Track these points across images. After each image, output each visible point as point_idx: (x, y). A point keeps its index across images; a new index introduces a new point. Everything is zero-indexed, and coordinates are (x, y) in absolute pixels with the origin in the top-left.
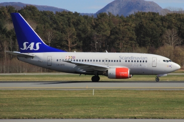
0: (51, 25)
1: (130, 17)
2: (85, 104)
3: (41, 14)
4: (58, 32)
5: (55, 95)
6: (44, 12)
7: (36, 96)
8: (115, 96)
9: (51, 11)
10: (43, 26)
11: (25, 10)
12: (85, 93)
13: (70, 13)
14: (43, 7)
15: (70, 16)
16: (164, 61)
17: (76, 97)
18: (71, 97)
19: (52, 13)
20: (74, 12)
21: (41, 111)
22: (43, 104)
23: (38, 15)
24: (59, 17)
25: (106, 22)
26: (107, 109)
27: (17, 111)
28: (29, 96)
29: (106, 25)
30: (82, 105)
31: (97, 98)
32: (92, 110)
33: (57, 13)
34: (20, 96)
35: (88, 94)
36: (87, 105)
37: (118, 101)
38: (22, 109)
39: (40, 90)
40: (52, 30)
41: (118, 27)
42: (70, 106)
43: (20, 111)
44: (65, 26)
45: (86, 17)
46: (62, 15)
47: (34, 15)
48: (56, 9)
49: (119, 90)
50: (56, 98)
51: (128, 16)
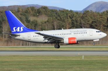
0: (56, 18)
1: (103, 13)
2: (79, 64)
3: (50, 11)
4: (60, 22)
5: (60, 59)
6: (52, 10)
7: (49, 59)
8: (96, 60)
9: (56, 9)
10: (52, 18)
11: (41, 9)
12: (78, 58)
13: (67, 10)
14: (51, 7)
15: (67, 12)
16: (97, 32)
17: (73, 60)
18: (71, 60)
19: (57, 10)
20: (69, 10)
21: (54, 68)
22: (54, 64)
23: (49, 12)
24: (61, 13)
25: (89, 16)
26: (93, 67)
27: (40, 68)
28: (45, 59)
29: (89, 17)
30: (78, 65)
31: (86, 60)
32: (84, 68)
33: (60, 10)
34: (40, 60)
35: (80, 58)
36: (81, 64)
37: (99, 63)
38: (43, 67)
39: (51, 56)
40: (57, 20)
41: (96, 19)
42: (70, 65)
43: (42, 68)
44: (65, 18)
45: (77, 13)
46: (63, 12)
47: (46, 12)
48: (58, 8)
49: (98, 56)
50: (61, 60)
51: (102, 12)
